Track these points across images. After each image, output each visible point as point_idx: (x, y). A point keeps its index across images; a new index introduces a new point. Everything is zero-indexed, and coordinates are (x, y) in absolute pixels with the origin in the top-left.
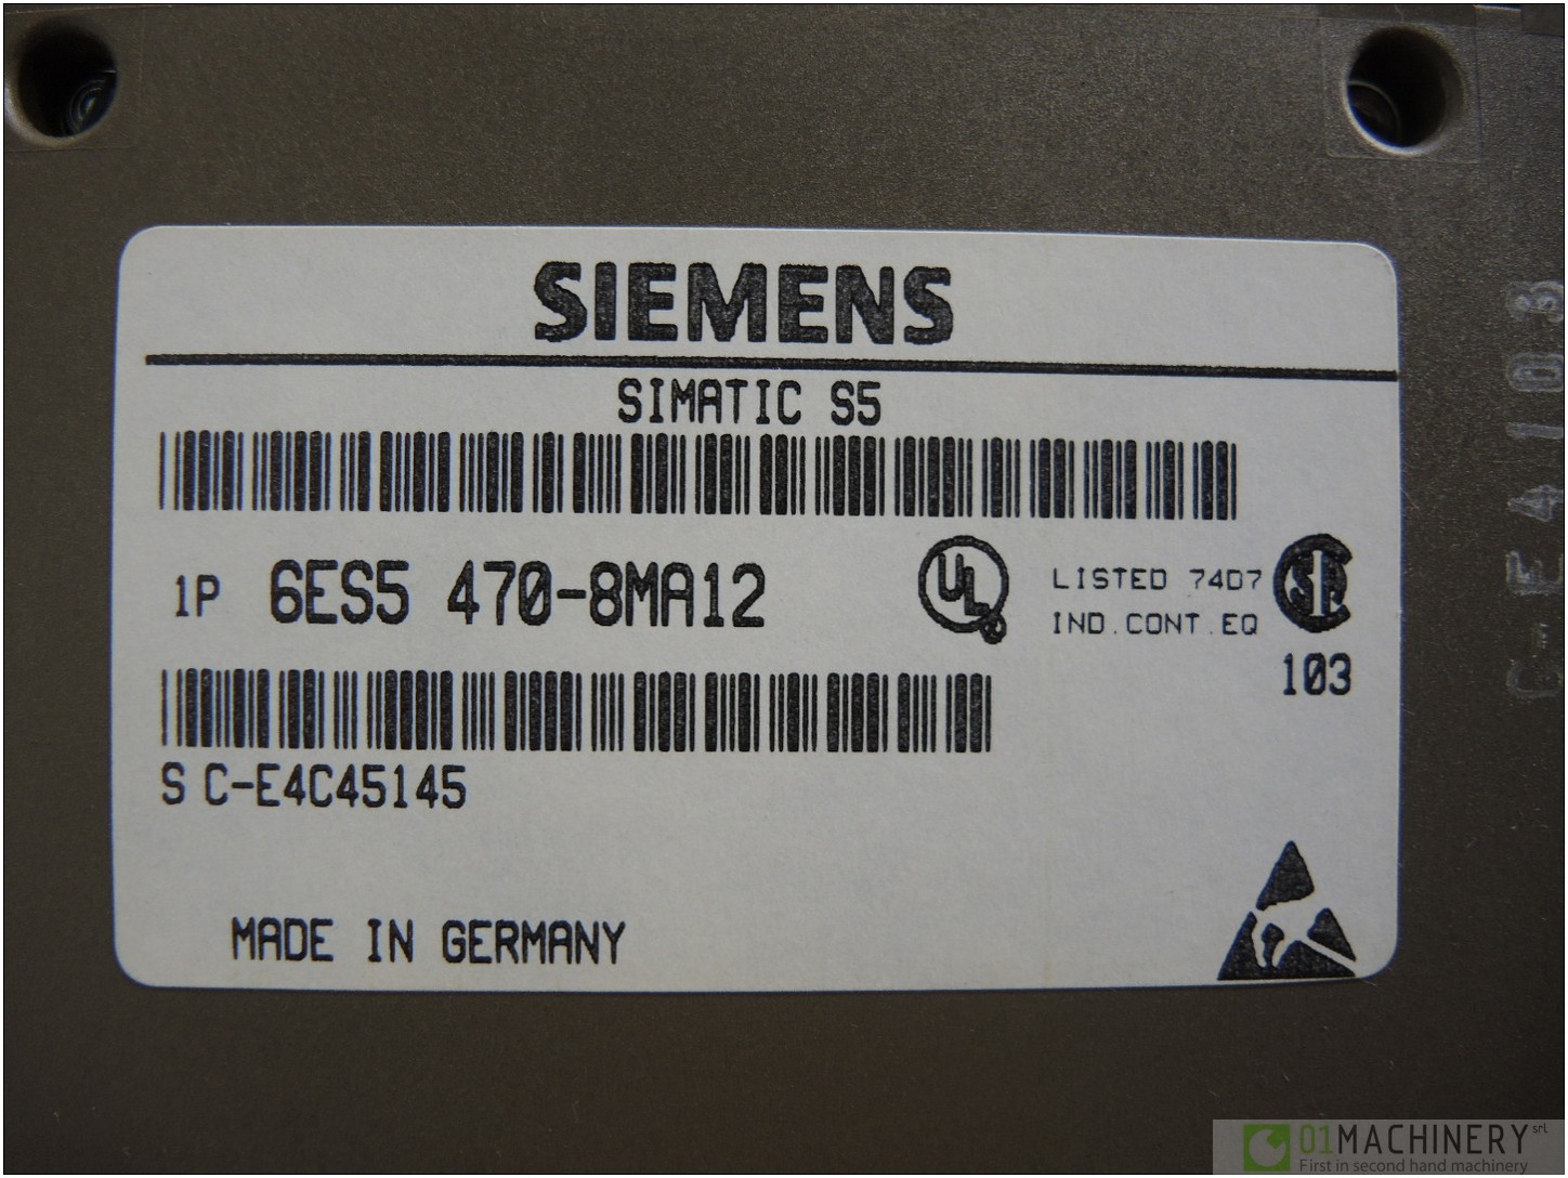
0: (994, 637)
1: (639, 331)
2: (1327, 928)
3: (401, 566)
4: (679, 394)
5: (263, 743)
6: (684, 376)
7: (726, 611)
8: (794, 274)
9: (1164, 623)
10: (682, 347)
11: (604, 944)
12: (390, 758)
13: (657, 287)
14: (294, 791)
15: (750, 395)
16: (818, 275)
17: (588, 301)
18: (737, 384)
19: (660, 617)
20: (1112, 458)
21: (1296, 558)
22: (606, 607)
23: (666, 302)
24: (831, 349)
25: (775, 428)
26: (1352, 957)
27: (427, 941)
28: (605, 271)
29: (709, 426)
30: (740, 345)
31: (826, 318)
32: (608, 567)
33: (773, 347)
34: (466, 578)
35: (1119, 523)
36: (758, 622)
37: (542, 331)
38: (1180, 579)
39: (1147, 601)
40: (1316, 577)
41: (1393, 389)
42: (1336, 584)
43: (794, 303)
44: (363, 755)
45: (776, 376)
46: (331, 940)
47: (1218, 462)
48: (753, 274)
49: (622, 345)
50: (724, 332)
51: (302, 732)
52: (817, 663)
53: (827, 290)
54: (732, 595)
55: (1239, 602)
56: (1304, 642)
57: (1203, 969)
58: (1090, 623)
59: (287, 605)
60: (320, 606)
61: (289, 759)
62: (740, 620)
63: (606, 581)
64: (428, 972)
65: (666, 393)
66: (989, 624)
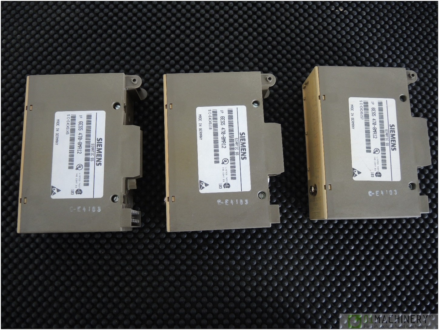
0: (76, 169)
1: (97, 145)
2: (55, 193)
3: (82, 130)
4: (93, 148)
5: (71, 121)
6: (94, 148)
7: (79, 151)
8: (101, 155)
9: (77, 181)
10: (96, 148)
11: (57, 144)
12: (70, 130)
13: (100, 146)
14: (68, 123)
15: (93, 152)
16: (101, 157)
17: (100, 141)
18: (94, 151)
19: (78, 147)
20: (88, 177)
21: (81, 190)
22: (79, 143)
23: (99, 147)
24: (96, 158)
25: (91, 154)
26: (53, 195)
27: (57, 132)
28: (102, 143)
29: (91, 150)
30: (96, 152)
31: (98, 157)
32: (82, 143)
33: (96, 154)
34: (81, 134)
35: (84, 178)
36: (78, 153)
37: (98, 138)
38: (79, 182)
39: (78, 180)
40: (79, 192)
41: (93, 198)
42: (79, 193)
43: (99, 155)
44: (70, 128)
45: (94, 154)
46: (58, 126)
47: (88, 185)
48: (101, 152)
49: (97, 144)
50: (97, 151)
51: (72, 124)
52: (75, 157)
53: (100, 157)
54: (80, 151)
55: (78, 186)
56: (75, 191)
57: (52, 184)
58: (77, 176)
59: (80, 122)
60: (80, 125)
61: (70, 123)
62: (78, 152)
63: (81, 143)
64: (55, 132)
65: (93, 147)
66: (77, 169)
